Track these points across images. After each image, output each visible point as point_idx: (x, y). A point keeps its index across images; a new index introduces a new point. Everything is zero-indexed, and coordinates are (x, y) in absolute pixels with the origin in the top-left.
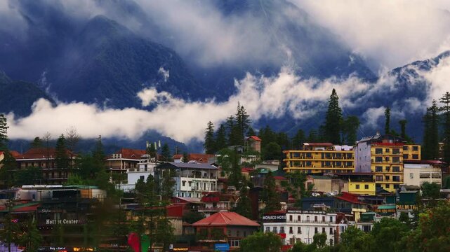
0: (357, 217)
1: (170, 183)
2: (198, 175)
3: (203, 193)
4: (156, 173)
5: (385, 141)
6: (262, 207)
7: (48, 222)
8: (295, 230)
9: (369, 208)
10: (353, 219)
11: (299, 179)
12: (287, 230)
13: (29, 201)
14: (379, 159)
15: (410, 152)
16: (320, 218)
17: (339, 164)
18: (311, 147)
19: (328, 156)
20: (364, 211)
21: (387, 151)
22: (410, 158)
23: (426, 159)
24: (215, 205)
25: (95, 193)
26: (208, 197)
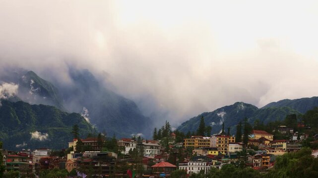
0: (214, 163)
1: (142, 151)
2: (153, 148)
3: (155, 155)
4: (137, 147)
5: (222, 135)
6: (177, 160)
7: (96, 165)
8: (191, 168)
9: (218, 160)
10: (212, 164)
11: (190, 149)
12: (188, 169)
13: (88, 157)
14: (220, 142)
15: (231, 140)
16: (200, 164)
17: (205, 144)
18: (194, 138)
19: (201, 141)
20: (216, 161)
21: (223, 139)
22: (231, 142)
23: (237, 142)
24: (159, 159)
25: (114, 155)
26: (157, 157)
